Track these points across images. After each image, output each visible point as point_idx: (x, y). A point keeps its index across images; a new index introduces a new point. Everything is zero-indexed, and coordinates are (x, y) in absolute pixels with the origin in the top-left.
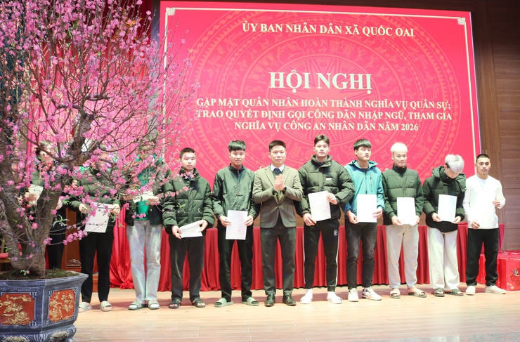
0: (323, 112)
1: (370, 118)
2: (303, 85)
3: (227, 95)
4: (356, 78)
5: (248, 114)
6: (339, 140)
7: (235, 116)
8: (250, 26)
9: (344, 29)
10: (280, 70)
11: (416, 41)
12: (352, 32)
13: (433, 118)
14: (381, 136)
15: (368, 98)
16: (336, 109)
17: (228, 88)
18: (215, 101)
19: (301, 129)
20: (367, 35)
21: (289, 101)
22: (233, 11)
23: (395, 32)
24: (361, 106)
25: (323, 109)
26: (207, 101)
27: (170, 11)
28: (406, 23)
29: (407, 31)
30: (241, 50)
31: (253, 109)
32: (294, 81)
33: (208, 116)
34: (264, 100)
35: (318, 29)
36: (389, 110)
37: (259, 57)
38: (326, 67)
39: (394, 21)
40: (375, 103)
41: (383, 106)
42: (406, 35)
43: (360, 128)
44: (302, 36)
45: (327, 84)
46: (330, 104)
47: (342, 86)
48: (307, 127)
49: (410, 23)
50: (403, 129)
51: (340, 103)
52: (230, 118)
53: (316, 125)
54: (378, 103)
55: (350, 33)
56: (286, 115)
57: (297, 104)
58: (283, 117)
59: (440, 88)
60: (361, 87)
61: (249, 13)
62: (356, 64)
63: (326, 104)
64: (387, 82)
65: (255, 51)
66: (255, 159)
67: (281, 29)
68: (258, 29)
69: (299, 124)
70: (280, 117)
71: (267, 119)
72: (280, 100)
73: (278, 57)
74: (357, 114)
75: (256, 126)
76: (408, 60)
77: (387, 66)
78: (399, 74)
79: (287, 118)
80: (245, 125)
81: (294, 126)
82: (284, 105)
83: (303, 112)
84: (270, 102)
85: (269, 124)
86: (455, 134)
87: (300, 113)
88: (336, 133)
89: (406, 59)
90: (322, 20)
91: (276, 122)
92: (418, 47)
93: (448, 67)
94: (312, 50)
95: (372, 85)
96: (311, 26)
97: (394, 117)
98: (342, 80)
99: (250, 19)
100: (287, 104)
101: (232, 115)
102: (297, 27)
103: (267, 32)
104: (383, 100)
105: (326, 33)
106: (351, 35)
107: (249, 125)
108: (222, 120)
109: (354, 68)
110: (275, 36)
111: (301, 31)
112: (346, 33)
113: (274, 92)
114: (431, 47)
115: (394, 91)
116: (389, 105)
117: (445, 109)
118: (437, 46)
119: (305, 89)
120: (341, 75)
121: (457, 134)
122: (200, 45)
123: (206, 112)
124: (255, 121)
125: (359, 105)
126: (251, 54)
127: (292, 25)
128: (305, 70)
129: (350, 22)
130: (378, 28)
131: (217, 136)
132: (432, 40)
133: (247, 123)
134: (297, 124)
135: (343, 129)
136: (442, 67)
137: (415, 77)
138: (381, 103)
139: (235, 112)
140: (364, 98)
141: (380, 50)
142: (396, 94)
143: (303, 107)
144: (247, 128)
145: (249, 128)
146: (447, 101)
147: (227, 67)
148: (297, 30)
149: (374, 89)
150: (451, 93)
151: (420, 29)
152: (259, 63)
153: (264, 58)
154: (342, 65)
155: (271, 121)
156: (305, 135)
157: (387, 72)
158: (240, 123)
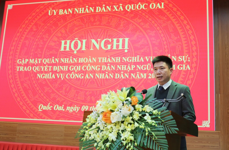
0: (92, 66)
1: (125, 69)
2: (81, 48)
3: (35, 57)
4: (118, 41)
5: (46, 68)
6: (101, 85)
7: (38, 70)
8: (53, 11)
9: (113, 8)
10: (68, 39)
11: (165, 11)
12: (118, 9)
15: (125, 55)
16: (101, 64)
17: (36, 52)
18: (28, 60)
19: (77, 78)
20: (128, 10)
21: (71, 59)
22: (44, 3)
23: (149, 6)
24: (119, 61)
25: (93, 64)
26: (23, 60)
27: (10, 7)
29: (158, 4)
30: (46, 27)
31: (49, 65)
32: (76, 46)
33: (23, 70)
34: (56, 59)
35: (95, 9)
36: (140, 63)
37: (56, 31)
40: (130, 59)
41: (135, 61)
42: (158, 7)
43: (117, 77)
44: (84, 15)
45: (97, 46)
46: (98, 60)
47: (107, 48)
48: (81, 77)
50: (149, 78)
51: (104, 60)
52: (35, 71)
53: (87, 75)
54: (132, 59)
56: (68, 69)
57: (76, 61)
58: (67, 70)
59: (182, 45)
60: (120, 48)
61: (53, 3)
62: (119, 32)
63: (95, 61)
64: (140, 43)
65: (54, 28)
66: (47, 98)
67: (71, 12)
68: (58, 13)
69: (76, 74)
70: (64, 70)
71: (56, 72)
72: (66, 59)
73: (68, 30)
74: (116, 67)
75: (49, 76)
76: (158, 26)
77: (141, 31)
78: (150, 37)
79: (69, 71)
80: (43, 75)
81: (73, 76)
82: (68, 62)
83: (80, 66)
84: (60, 60)
85: (58, 74)
86: (192, 81)
87: (77, 67)
89: (156, 25)
90: (98, 3)
91: (62, 73)
92: (166, 16)
93: (189, 29)
94: (90, 24)
95: (129, 46)
96: (91, 8)
97: (144, 69)
98: (108, 43)
99: (54, 7)
100: (70, 61)
101: (36, 70)
102: (82, 9)
103: (63, 15)
104: (136, 56)
105: (100, 12)
106: (117, 11)
107: (45, 76)
108: (30, 73)
109: (117, 35)
110: (67, 17)
111: (84, 12)
112: (114, 10)
113: (63, 54)
114: (177, 15)
115: (145, 49)
116: (141, 60)
117: (185, 62)
118: (182, 13)
119: (82, 51)
120: (107, 40)
121: (194, 81)
122: (23, 26)
123: (22, 68)
124: (49, 73)
125: (118, 61)
126: (52, 29)
127: (78, 9)
128: (84, 38)
129: (117, 3)
130: (137, 5)
131: (26, 83)
132: (178, 10)
133: (44, 74)
134: (75, 75)
135: (105, 78)
136: (185, 29)
137: (162, 38)
138: (134, 58)
139: (38, 67)
140: (122, 56)
141: (137, 20)
142: (146, 52)
143: (80, 63)
144: (44, 78)
145: (45, 77)
146: (188, 56)
147: (37, 38)
148: (82, 11)
149: (130, 49)
150: (191, 48)
151: (170, 2)
152: (56, 35)
153: (59, 32)
154: (108, 33)
155: (59, 73)
156: (79, 82)
157: (141, 35)
158: (40, 74)
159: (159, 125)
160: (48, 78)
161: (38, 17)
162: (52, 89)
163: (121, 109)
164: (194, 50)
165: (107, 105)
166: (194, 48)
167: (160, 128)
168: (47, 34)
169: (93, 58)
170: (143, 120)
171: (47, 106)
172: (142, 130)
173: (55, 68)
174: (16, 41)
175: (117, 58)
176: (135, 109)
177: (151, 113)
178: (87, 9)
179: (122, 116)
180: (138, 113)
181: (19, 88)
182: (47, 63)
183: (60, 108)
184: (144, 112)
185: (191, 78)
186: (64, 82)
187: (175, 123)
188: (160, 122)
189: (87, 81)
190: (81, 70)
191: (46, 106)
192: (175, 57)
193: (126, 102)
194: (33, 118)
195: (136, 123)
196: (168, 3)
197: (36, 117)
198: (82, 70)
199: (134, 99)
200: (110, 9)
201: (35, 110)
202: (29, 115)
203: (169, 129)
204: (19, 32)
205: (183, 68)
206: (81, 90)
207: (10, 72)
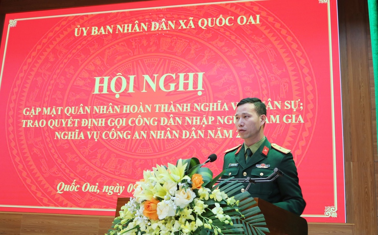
0: (145, 119)
1: (198, 123)
2: (127, 89)
3: (51, 104)
4: (186, 78)
5: (69, 122)
6: (160, 150)
7: (56, 125)
8: (82, 30)
9: (178, 24)
10: (105, 74)
11: (262, 29)
12: (186, 26)
13: (278, 122)
14: (210, 145)
15: (198, 100)
16: (160, 115)
17: (54, 97)
18: (40, 110)
19: (120, 138)
20: (203, 28)
21: (110, 108)
22: (68, 17)
23: (237, 21)
24: (189, 110)
25: (146, 115)
26: (33, 110)
27: (12, 23)
28: (251, 9)
29: (251, 18)
30: (70, 56)
31: (75, 117)
32: (118, 85)
33: (31, 126)
34: (86, 108)
35: (149, 27)
36: (223, 114)
37: (86, 62)
38: (154, 68)
39: (236, 9)
40: (206, 106)
41: (215, 110)
42: (250, 23)
43: (186, 136)
44: (131, 36)
45: (153, 86)
46: (154, 109)
47: (169, 88)
48: (127, 137)
49: (256, 8)
51: (165, 108)
52: (51, 127)
53: (136, 133)
54: (209, 106)
55: (184, 27)
56: (106, 123)
57: (118, 110)
58: (103, 125)
59: (290, 84)
60: (191, 88)
61: (82, 17)
62: (188, 62)
63: (150, 110)
64: (222, 81)
65: (83, 56)
66: (70, 171)
67: (111, 31)
68: (89, 32)
69: (119, 133)
70: (100, 125)
71: (86, 128)
72: (102, 107)
73: (105, 60)
74: (183, 120)
75: (75, 136)
76: (251, 52)
77: (224, 61)
78: (238, 70)
79: (107, 128)
80: (65, 134)
81: (113, 135)
82: (105, 112)
83: (124, 119)
84: (92, 110)
85: (88, 133)
86: (307, 141)
87: (121, 120)
88: (157, 142)
89: (247, 51)
90: (154, 16)
91: (96, 131)
92: (263, 36)
93: (301, 56)
94: (141, 50)
95: (204, 85)
96: (143, 24)
97: (228, 122)
98: (170, 81)
99: (83, 24)
100: (109, 111)
101: (53, 125)
102: (128, 26)
103: (98, 35)
104: (216, 102)
105: (158, 30)
106: (185, 29)
107: (68, 135)
108: (43, 130)
109: (185, 67)
110: (104, 39)
111: (132, 30)
112: (180, 28)
113: (97, 98)
114: (281, 34)
115: (230, 90)
116: (223, 108)
117: (295, 110)
118: (289, 32)
119: (129, 93)
120: (169, 76)
121: (310, 141)
122: (34, 54)
123: (30, 122)
124: (75, 131)
125: (187, 109)
126: (79, 59)
127: (123, 25)
128: (132, 72)
129: (185, 16)
130: (217, 18)
131: (37, 147)
132: (282, 26)
133: (67, 133)
134: (117, 133)
135: (166, 138)
136: (294, 57)
137: (258, 71)
138: (213, 105)
139: (57, 120)
140: (193, 101)
141: (217, 43)
142: (232, 94)
143: (125, 114)
144: (66, 138)
145: (68, 137)
146: (299, 100)
147: (55, 74)
148: (128, 30)
149: (206, 90)
150: (304, 89)
151: (269, 14)
152: (86, 68)
153: (91, 63)
154: (171, 65)
155: (90, 130)
156: (123, 145)
157: (223, 68)
158: (60, 132)
159: (237, 223)
160: (73, 138)
161: (58, 40)
162: (79, 157)
163: (174, 196)
164: (309, 92)
165: (152, 190)
166: (310, 88)
167: (238, 228)
168: (72, 67)
169: (147, 106)
170: (210, 214)
171: (71, 185)
172: (209, 232)
173: (84, 123)
174: (22, 78)
175: (185, 105)
176: (198, 196)
177: (224, 203)
178: (136, 26)
179: (175, 208)
180: (203, 202)
181: (26, 155)
182: (71, 114)
183: (92, 189)
184: (212, 201)
185: (305, 137)
186: (99, 145)
187: (264, 219)
188: (239, 218)
189: (137, 144)
190: (127, 124)
191: (69, 186)
192: (279, 103)
193: (183, 184)
194: (49, 206)
195: (198, 220)
196: (267, 15)
197: (53, 203)
198: (129, 125)
199: (196, 178)
200: (173, 26)
201: (51, 192)
202: (41, 200)
203: (253, 229)
204: (27, 64)
205: (292, 121)
206: (127, 158)
207: (11, 128)
